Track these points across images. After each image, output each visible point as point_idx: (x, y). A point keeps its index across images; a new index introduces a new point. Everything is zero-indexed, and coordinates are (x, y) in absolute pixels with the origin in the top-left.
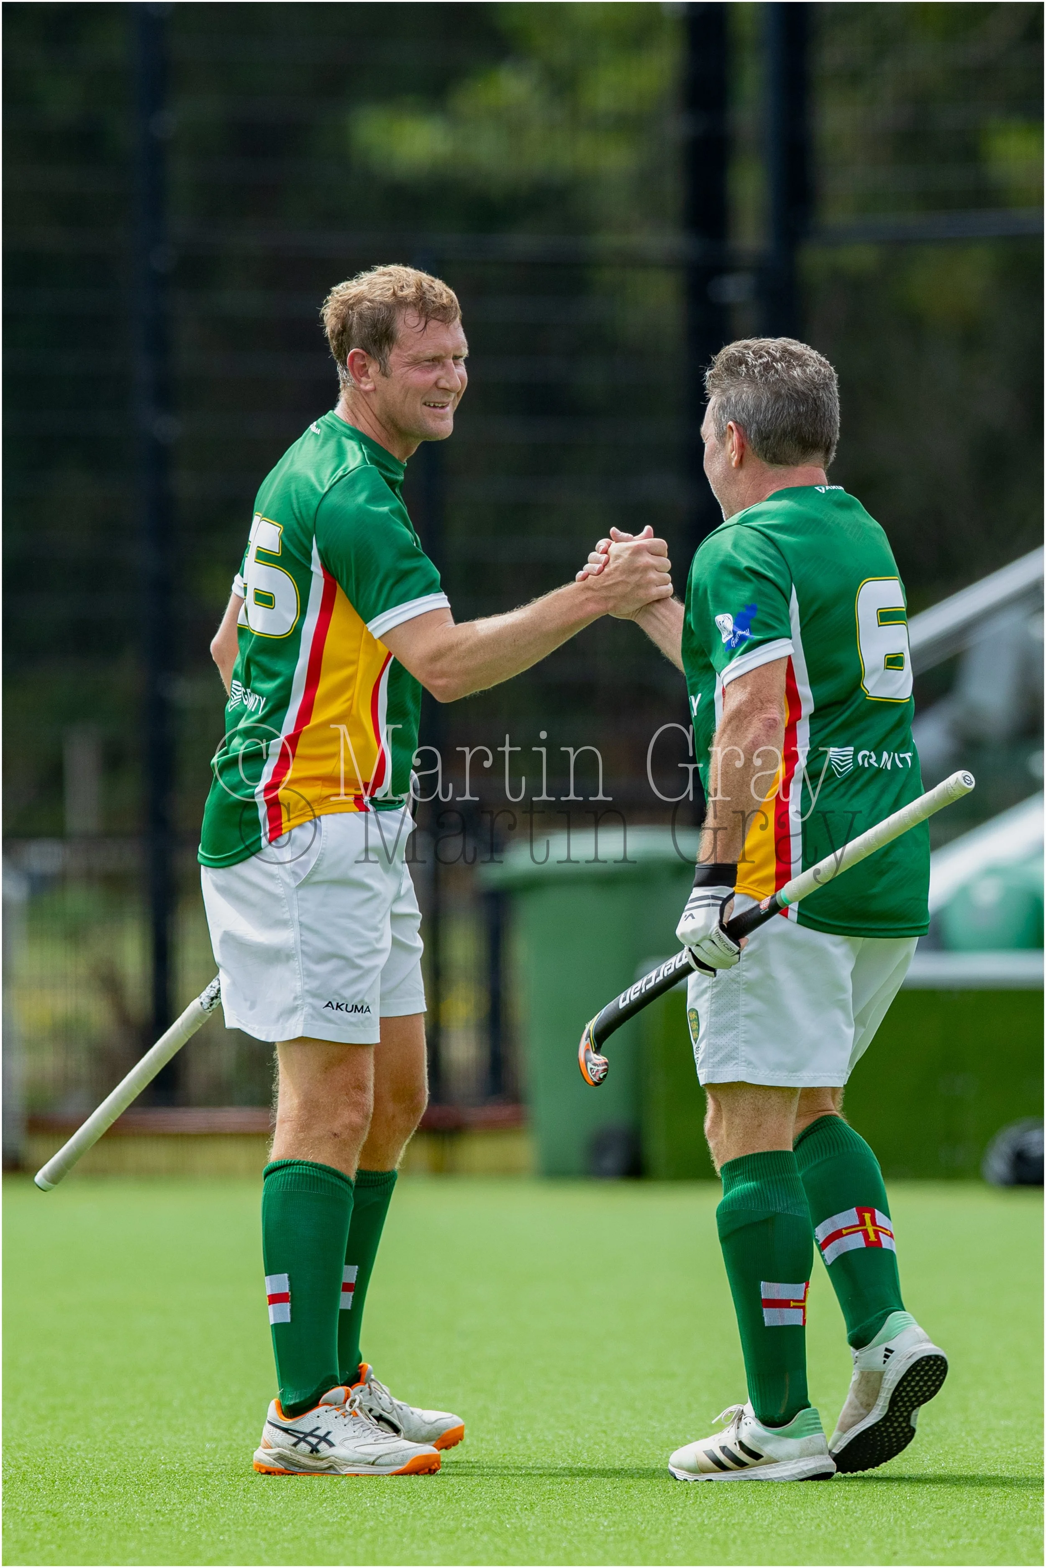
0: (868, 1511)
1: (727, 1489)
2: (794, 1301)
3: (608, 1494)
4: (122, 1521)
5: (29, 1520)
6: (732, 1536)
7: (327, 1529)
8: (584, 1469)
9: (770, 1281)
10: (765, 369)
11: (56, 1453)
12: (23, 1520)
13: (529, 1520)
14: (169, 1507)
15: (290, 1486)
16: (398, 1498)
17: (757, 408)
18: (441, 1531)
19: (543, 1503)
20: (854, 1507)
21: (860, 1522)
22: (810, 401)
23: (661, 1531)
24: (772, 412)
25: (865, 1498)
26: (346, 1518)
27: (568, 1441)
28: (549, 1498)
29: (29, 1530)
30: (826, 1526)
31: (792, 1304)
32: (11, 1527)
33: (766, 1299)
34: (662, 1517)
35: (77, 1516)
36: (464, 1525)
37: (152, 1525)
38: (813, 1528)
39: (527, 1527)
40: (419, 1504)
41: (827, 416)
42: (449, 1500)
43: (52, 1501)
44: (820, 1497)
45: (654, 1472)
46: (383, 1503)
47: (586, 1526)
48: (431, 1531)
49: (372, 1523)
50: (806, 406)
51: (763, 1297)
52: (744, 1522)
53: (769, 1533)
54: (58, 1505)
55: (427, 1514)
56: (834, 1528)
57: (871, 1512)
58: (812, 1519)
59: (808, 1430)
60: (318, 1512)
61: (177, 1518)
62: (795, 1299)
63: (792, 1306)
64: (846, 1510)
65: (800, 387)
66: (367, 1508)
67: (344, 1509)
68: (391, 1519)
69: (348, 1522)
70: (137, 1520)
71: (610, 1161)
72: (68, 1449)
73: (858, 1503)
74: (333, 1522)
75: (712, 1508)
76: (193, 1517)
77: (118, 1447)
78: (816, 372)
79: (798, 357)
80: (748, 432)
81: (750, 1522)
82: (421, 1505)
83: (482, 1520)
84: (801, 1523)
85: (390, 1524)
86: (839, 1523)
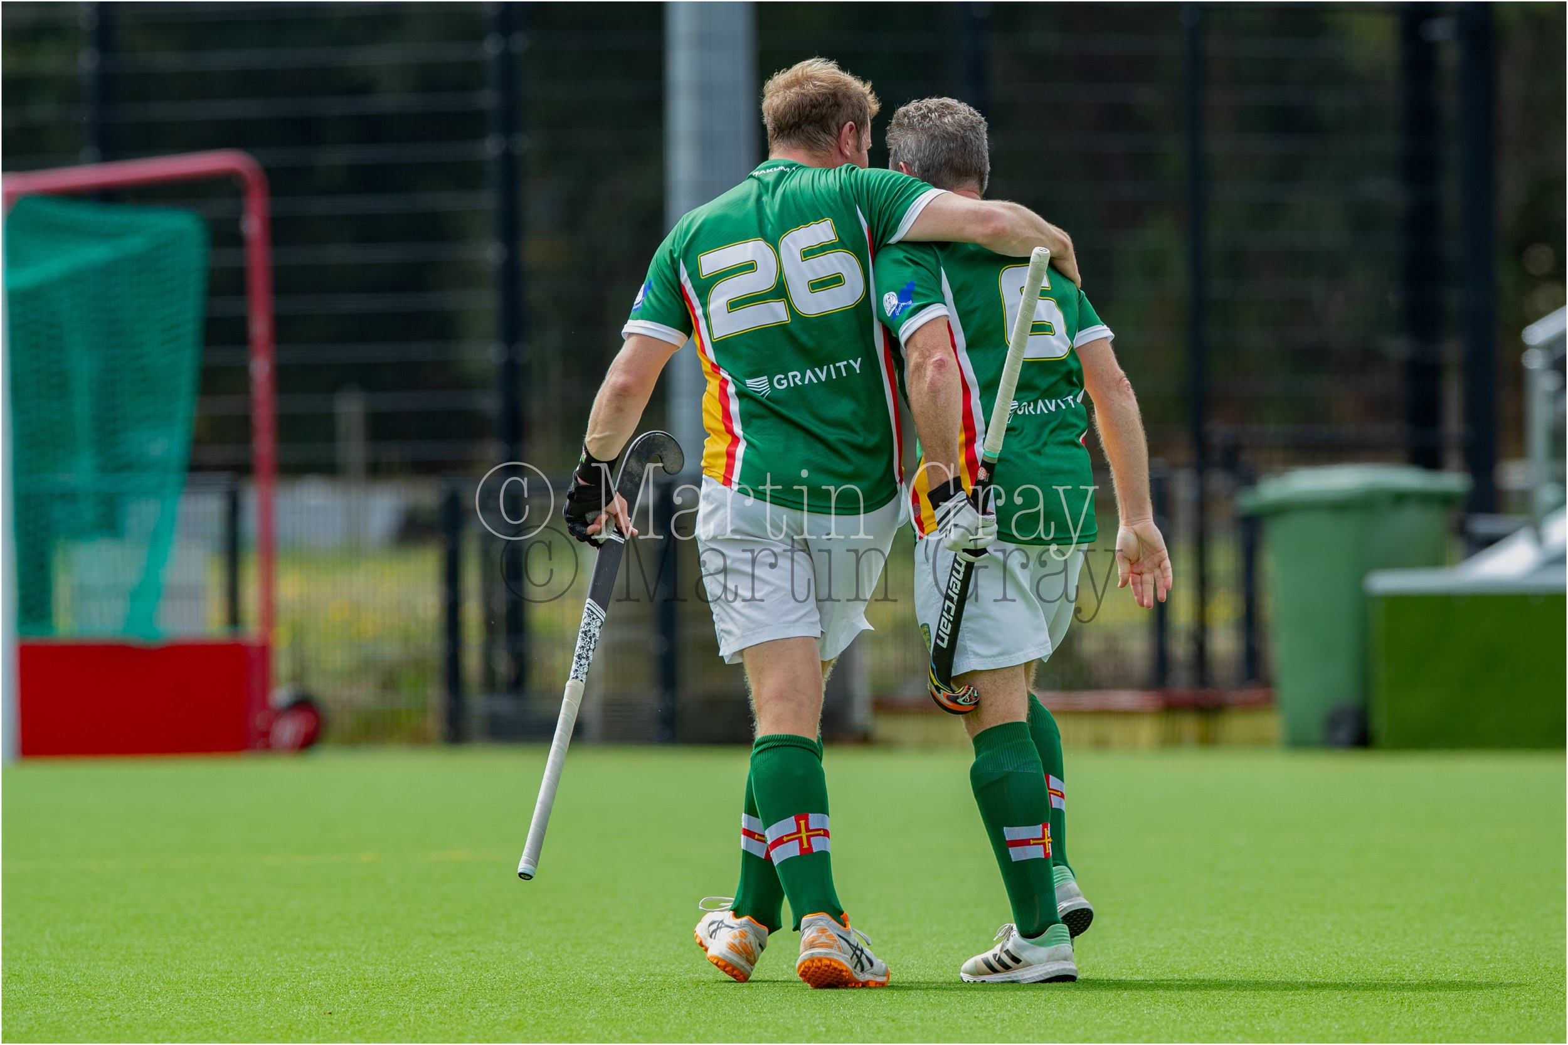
0: (1548, 1017)
1: (1434, 999)
2: (1033, 839)
3: (1339, 1004)
4: (947, 1025)
5: (872, 1025)
6: (1438, 1037)
7: (1112, 1031)
8: (1320, 982)
9: (1011, 826)
10: (922, 118)
11: (895, 970)
12: (868, 1024)
13: (1275, 1024)
14: (985, 1014)
15: (1082, 997)
16: (1169, 1006)
17: (919, 149)
18: (1204, 1033)
19: (1287, 1010)
20: (1536, 1014)
21: (1542, 1026)
22: (959, 139)
23: (1381, 1033)
24: (929, 151)
25: (1546, 1006)
26: (1127, 1023)
27: (1306, 960)
28: (1291, 1006)
29: (873, 1033)
30: (1514, 1029)
31: (1032, 842)
32: (858, 1030)
33: (1009, 841)
34: (1382, 1021)
35: (911, 1021)
36: (1222, 1028)
37: (971, 1028)
38: (1504, 1031)
39: (1274, 1029)
40: (1186, 1011)
41: (974, 151)
42: (1210, 1008)
43: (891, 1009)
44: (1509, 1006)
45: (1376, 986)
46: (1157, 1010)
47: (1321, 1029)
48: (1196, 1033)
49: (1148, 1027)
50: (955, 143)
51: (1007, 839)
52: (1448, 1026)
53: (1468, 1035)
54: (896, 1012)
55: (1193, 1019)
56: (1520, 1031)
57: (1551, 1018)
58: (1503, 1023)
59: (1056, 940)
60: (1105, 1018)
61: (991, 1023)
62: (1034, 837)
63: (1032, 843)
64: (1531, 1016)
65: (950, 129)
66: (1144, 1015)
67: (1126, 1016)
68: (1164, 1023)
69: (1129, 1026)
70: (959, 1025)
71: (1343, 733)
72: (904, 967)
73: (1540, 1011)
74: (1117, 1026)
75: (1422, 1014)
76: (1004, 1022)
77: (945, 965)
78: (964, 118)
79: (948, 107)
80: (913, 168)
81: (1453, 1025)
82: (1188, 1012)
83: (1238, 1024)
84: (1494, 1026)
85: (1163, 1027)
86: (1525, 1027)
